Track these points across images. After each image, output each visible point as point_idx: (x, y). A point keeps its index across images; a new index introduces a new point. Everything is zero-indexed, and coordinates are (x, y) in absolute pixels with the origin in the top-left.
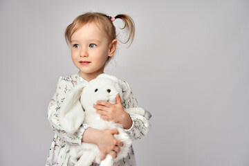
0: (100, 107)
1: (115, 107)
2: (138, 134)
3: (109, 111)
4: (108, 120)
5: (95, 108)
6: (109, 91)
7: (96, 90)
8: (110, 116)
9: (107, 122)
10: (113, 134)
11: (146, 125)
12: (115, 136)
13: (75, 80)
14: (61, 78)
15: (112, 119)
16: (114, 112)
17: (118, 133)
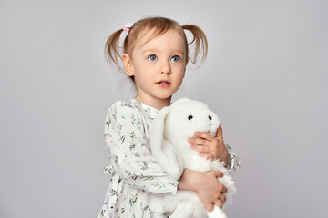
3: (212, 146)
10: (217, 177)
12: (220, 179)
17: (222, 175)
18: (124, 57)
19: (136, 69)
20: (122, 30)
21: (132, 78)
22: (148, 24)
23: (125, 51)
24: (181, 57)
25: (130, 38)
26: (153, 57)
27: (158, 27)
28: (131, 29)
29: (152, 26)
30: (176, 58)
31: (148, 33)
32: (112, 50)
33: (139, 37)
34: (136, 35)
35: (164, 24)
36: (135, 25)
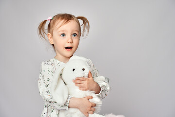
0: (78, 82)
1: (89, 80)
2: (104, 96)
3: (85, 83)
4: (86, 90)
5: (74, 82)
6: (83, 70)
7: (74, 70)
8: (86, 87)
9: (85, 91)
10: (89, 100)
11: (109, 88)
13: (53, 63)
14: (43, 63)
15: (88, 89)
16: (88, 84)
17: (92, 98)
18: (48, 34)
19: (55, 41)
20: (46, 20)
21: (53, 45)
22: (60, 18)
23: (49, 31)
24: (77, 34)
25: (51, 25)
26: (63, 34)
27: (65, 19)
28: (51, 20)
29: (62, 19)
30: (75, 34)
31: (60, 22)
32: (42, 31)
33: (56, 24)
34: (54, 23)
35: (68, 17)
36: (53, 17)
